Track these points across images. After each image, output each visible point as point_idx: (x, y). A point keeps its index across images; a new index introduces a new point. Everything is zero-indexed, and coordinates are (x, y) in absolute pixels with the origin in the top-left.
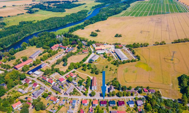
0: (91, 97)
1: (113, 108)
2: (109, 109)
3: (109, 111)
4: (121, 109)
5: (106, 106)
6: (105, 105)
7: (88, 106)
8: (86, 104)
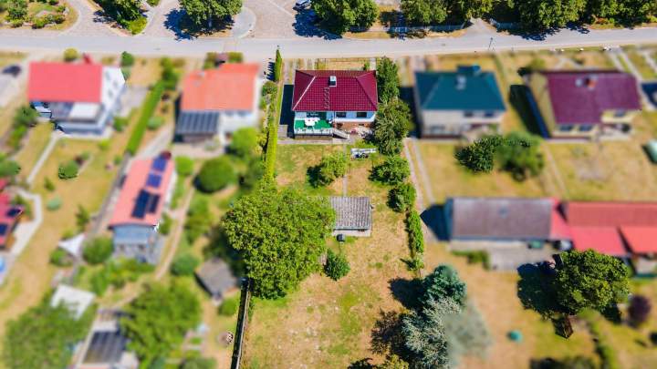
0: (186, 36)
1: (470, 160)
2: (412, 178)
3: (419, 207)
4: (583, 171)
5: (370, 139)
6: (356, 124)
7: (124, 139)
8: (82, 110)
